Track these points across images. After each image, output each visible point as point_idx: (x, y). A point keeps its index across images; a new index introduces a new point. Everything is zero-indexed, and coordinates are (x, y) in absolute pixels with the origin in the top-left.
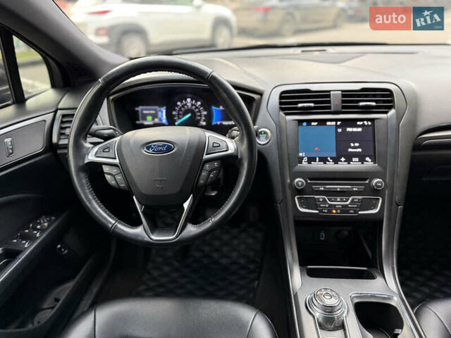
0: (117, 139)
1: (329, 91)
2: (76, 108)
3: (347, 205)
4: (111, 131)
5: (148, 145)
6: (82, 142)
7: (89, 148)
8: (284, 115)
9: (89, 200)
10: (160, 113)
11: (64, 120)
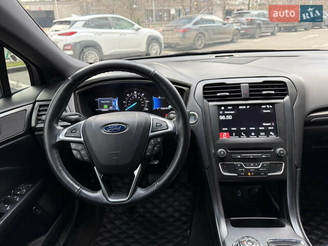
0: (82, 123)
1: (240, 84)
2: (51, 100)
3: (259, 169)
4: (78, 116)
5: (106, 126)
6: (55, 125)
7: (60, 130)
8: (207, 102)
9: (60, 171)
10: (114, 103)
11: (41, 109)
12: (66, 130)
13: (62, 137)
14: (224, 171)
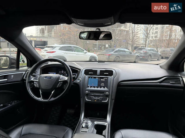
1: (97, 70)
3: (99, 99)
8: (85, 75)
9: (29, 90)
12: (34, 78)
13: (32, 79)
14: (87, 99)
